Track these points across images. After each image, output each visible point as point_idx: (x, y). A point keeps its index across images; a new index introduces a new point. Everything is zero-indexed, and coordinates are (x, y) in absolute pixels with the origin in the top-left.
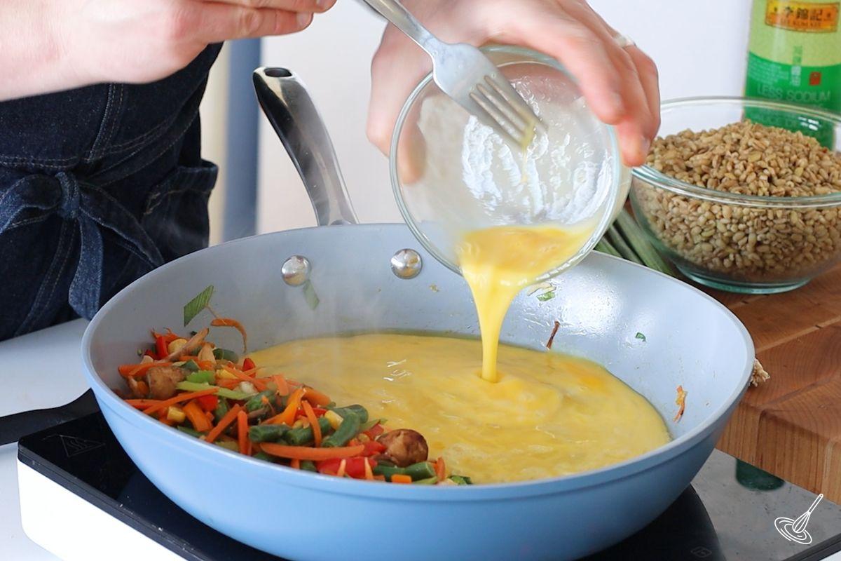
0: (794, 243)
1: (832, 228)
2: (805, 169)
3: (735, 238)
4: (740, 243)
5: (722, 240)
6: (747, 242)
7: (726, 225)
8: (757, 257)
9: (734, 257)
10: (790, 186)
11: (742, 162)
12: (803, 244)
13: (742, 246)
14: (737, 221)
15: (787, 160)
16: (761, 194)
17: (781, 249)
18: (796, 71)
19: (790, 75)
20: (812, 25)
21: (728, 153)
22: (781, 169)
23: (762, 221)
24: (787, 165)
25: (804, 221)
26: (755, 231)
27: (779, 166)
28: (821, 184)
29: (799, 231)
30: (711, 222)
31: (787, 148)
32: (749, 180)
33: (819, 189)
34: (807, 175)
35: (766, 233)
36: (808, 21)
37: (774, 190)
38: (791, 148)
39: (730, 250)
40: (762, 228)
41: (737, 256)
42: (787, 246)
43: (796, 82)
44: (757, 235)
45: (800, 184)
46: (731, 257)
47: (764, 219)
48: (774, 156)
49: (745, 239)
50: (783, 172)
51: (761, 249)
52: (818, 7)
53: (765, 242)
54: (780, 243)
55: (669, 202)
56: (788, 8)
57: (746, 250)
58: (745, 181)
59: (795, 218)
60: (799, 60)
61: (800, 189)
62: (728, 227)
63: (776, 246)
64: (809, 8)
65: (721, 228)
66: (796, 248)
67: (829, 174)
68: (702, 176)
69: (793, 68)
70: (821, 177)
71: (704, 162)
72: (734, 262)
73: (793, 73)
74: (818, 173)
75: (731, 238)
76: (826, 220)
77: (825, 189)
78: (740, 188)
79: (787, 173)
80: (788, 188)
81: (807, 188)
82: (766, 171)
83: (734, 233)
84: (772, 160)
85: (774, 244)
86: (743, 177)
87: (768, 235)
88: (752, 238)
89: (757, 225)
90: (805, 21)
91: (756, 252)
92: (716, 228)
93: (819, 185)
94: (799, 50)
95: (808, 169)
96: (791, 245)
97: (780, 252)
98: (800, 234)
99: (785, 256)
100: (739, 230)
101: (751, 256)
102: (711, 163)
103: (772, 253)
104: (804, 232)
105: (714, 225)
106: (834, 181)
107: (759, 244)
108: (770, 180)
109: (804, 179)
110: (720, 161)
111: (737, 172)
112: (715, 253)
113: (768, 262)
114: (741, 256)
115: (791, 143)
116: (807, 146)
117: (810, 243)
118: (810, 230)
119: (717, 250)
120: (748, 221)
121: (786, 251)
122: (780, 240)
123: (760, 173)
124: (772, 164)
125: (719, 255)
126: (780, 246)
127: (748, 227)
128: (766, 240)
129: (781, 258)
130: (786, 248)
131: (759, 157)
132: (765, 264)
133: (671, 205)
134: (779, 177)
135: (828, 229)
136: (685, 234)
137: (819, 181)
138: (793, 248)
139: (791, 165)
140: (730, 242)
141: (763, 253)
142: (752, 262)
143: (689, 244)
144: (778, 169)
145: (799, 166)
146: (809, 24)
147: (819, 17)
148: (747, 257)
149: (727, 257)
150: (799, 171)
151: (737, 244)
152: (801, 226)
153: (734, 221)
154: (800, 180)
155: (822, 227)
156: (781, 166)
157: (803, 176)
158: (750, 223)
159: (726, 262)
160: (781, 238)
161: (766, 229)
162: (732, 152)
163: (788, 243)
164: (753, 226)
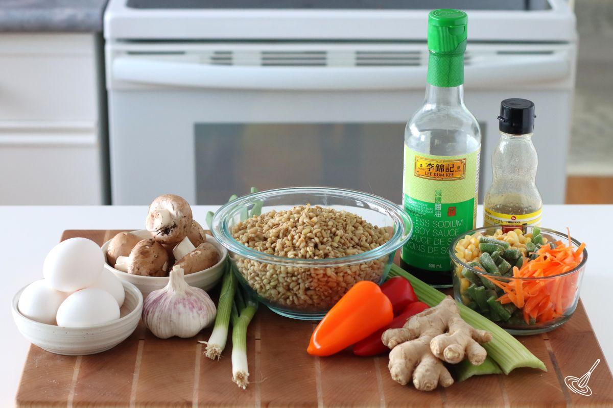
0: (331, 288)
1: (357, 277)
2: (341, 238)
3: (291, 286)
4: (295, 289)
5: (283, 287)
6: (299, 288)
7: (284, 278)
8: (307, 298)
9: (293, 297)
10: (328, 250)
11: (298, 234)
12: (338, 288)
13: (297, 291)
14: (291, 275)
15: (329, 232)
16: (308, 256)
17: (323, 292)
18: (438, 207)
19: (434, 210)
20: (447, 175)
21: (290, 228)
22: (323, 238)
23: (307, 274)
24: (328, 235)
25: (337, 273)
26: (304, 281)
27: (322, 236)
28: (353, 247)
29: (333, 281)
30: (275, 276)
31: (330, 223)
32: (301, 247)
33: (350, 251)
34: (343, 241)
35: (311, 282)
36: (444, 173)
37: (317, 252)
38: (334, 223)
39: (289, 294)
40: (308, 279)
41: (294, 297)
42: (326, 290)
43: (438, 215)
44: (305, 284)
45: (337, 248)
46: (291, 298)
47: (308, 273)
48: (319, 230)
49: (298, 287)
50: (325, 240)
51: (309, 293)
52: (451, 163)
53: (311, 288)
54: (321, 288)
55: (248, 263)
56: (430, 164)
57: (299, 293)
58: (299, 247)
59: (330, 272)
60: (440, 199)
61: (337, 252)
62: (286, 279)
63: (319, 290)
64: (445, 164)
65: (281, 280)
66: (333, 291)
67: (359, 240)
68: (272, 244)
69: (436, 205)
70: (353, 242)
71: (274, 234)
72: (293, 301)
73: (436, 208)
74: (352, 239)
75: (288, 286)
76: (352, 272)
77: (355, 250)
78: (295, 252)
79: (327, 241)
80: (326, 251)
81: (342, 250)
82: (313, 240)
83: (290, 283)
84: (318, 232)
85: (317, 289)
86: (297, 244)
87: (312, 284)
88: (302, 286)
89: (304, 277)
90: (442, 173)
91: (306, 294)
92: (278, 279)
93: (351, 248)
94: (439, 193)
95: (344, 237)
96: (329, 289)
97: (322, 294)
98: (335, 282)
99: (326, 297)
100: (293, 281)
101: (303, 297)
102: (279, 235)
103: (317, 295)
104: (337, 280)
105: (276, 278)
106: (362, 244)
107: (307, 289)
108: (316, 246)
109: (341, 244)
110: (285, 233)
111: (294, 241)
112: (279, 295)
113: (315, 301)
114: (297, 297)
115: (334, 220)
116: (345, 221)
117: (342, 287)
118: (341, 279)
119: (281, 294)
120: (298, 274)
121: (326, 293)
122: (321, 286)
123: (309, 242)
124: (318, 235)
125: (283, 297)
126: (321, 290)
127: (299, 279)
128: (312, 286)
129: (323, 298)
130: (326, 291)
131: (309, 230)
132: (313, 302)
133: (249, 265)
134: (322, 243)
135: (354, 277)
136: (260, 283)
137: (351, 245)
138: (330, 292)
139: (332, 235)
140: (288, 289)
141: (311, 295)
142: (305, 301)
143: (263, 290)
144: (322, 238)
145: (337, 235)
146: (445, 175)
147: (452, 170)
148: (300, 298)
149: (288, 298)
150: (337, 239)
151: (293, 290)
152: (334, 277)
153: (289, 275)
154: (337, 245)
155: (350, 277)
156: (324, 236)
157: (340, 242)
158: (299, 277)
159: (288, 301)
160: (321, 285)
161: (311, 280)
162: (293, 228)
163: (326, 288)
164: (302, 278)
